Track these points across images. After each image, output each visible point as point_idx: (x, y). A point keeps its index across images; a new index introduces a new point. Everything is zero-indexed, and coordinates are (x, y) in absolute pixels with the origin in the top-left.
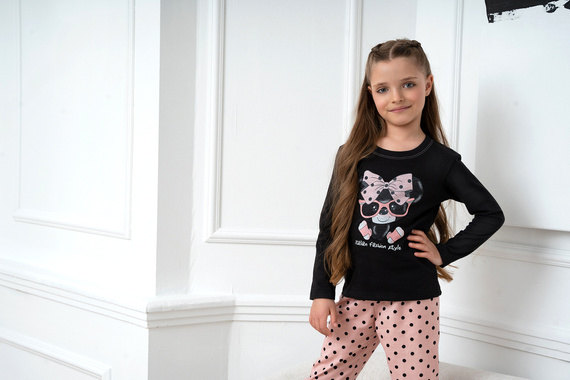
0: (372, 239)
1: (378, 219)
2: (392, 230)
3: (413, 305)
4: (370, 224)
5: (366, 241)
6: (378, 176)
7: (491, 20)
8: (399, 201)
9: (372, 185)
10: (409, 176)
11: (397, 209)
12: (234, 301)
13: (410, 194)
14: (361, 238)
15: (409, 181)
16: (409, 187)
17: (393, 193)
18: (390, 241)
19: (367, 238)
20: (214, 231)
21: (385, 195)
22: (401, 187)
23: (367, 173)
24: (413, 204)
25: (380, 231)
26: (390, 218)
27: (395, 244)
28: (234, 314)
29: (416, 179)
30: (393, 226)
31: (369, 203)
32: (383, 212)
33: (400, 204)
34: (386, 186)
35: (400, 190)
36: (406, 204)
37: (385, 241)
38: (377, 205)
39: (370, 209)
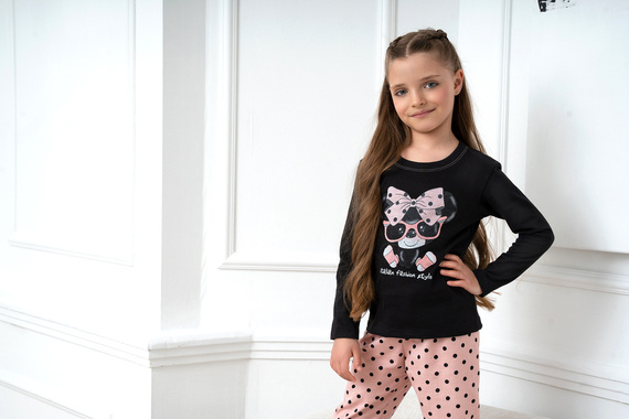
0: (399, 267)
1: (405, 243)
2: (422, 255)
3: (447, 342)
4: (396, 249)
5: (393, 269)
6: (403, 193)
7: (543, 8)
8: (428, 220)
9: (397, 203)
10: (440, 191)
11: (427, 230)
12: (251, 337)
13: (443, 212)
14: (387, 266)
15: (440, 197)
16: (441, 203)
17: (421, 211)
18: (420, 268)
19: (393, 265)
20: (228, 255)
21: (412, 214)
22: (431, 204)
23: (391, 190)
24: (445, 224)
25: (408, 257)
26: (419, 241)
27: (426, 272)
28: (251, 351)
29: (447, 193)
30: (422, 251)
31: (394, 224)
32: (411, 235)
33: (431, 224)
34: (414, 203)
35: (429, 207)
36: (437, 223)
37: (413, 269)
38: (404, 227)
39: (396, 232)
